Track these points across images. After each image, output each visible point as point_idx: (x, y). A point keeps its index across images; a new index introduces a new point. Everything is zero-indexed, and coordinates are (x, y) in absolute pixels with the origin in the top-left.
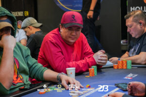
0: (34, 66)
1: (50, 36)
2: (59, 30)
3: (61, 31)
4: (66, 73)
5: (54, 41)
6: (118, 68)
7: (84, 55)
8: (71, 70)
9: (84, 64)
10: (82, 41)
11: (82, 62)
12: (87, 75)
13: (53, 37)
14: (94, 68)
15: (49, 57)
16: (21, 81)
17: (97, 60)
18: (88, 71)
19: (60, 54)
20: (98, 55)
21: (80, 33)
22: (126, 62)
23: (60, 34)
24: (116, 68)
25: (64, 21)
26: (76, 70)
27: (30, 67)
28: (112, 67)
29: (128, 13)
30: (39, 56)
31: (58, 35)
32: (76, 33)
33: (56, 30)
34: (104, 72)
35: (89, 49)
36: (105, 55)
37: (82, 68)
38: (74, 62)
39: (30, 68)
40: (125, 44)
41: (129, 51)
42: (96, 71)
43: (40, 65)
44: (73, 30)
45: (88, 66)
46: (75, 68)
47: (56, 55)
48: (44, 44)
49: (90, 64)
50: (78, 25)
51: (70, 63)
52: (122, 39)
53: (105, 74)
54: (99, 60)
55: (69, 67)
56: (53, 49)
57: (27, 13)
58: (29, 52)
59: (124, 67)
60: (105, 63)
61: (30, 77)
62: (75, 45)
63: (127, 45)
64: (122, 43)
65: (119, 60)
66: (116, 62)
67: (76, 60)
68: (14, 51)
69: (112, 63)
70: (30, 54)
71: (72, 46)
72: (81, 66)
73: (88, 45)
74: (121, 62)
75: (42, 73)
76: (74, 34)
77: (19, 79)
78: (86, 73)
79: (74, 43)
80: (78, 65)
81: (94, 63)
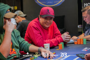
1: (32, 23)
2: (39, 19)
3: (40, 20)
5: (35, 26)
6: (77, 44)
8: (47, 45)
9: (55, 41)
10: (54, 27)
11: (54, 40)
12: (57, 48)
14: (62, 44)
15: (32, 37)
19: (39, 35)
21: (52, 21)
22: (83, 40)
24: (76, 44)
25: (42, 13)
28: (74, 43)
30: (25, 36)
31: (38, 23)
32: (50, 21)
33: (36, 19)
34: (68, 47)
35: (58, 31)
37: (54, 44)
38: (49, 40)
40: (81, 28)
42: (63, 46)
43: (27, 42)
44: (48, 19)
46: (49, 44)
47: (37, 35)
48: (29, 28)
49: (59, 41)
50: (51, 16)
51: (46, 41)
53: (69, 48)
54: (65, 38)
56: (35, 31)
57: (16, 8)
58: (19, 34)
59: (82, 43)
60: (69, 41)
64: (78, 27)
65: (78, 38)
66: (76, 40)
67: (50, 39)
70: (20, 35)
72: (53, 43)
73: (57, 29)
76: (48, 22)
80: (51, 42)
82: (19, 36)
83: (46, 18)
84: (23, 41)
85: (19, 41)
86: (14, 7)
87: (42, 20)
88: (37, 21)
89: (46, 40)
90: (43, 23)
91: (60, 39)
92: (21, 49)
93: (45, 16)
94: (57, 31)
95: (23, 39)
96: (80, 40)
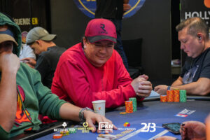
0: (46, 98)
1: (69, 54)
2: (82, 46)
3: (85, 47)
4: (92, 108)
6: (167, 101)
7: (118, 81)
8: (100, 104)
9: (117, 94)
10: (115, 62)
11: (116, 92)
12: (122, 110)
13: (74, 56)
14: (132, 101)
16: (27, 120)
17: (136, 90)
18: (123, 105)
19: (83, 80)
20: (137, 83)
22: (179, 93)
23: (83, 52)
24: (164, 101)
25: (89, 33)
26: (107, 104)
27: (41, 99)
28: (159, 100)
29: (181, 21)
30: (53, 84)
34: (147, 107)
35: (125, 73)
36: (149, 82)
38: (103, 93)
39: (40, 101)
40: (178, 66)
41: (182, 77)
42: (135, 105)
43: (55, 96)
44: (102, 46)
45: (124, 98)
46: (105, 101)
48: (61, 66)
49: (127, 95)
50: (110, 39)
51: (99, 94)
52: (173, 59)
53: (148, 109)
54: (140, 89)
55: (97, 99)
56: (73, 73)
57: (36, 21)
58: (39, 78)
59: (176, 100)
60: (149, 94)
61: (40, 113)
62: (105, 67)
63: (180, 67)
64: (172, 64)
65: (169, 89)
66: (165, 93)
67: (107, 89)
68: (17, 75)
69: (159, 93)
70: (40, 80)
71: (101, 69)
72: (114, 98)
73: (123, 68)
74: (171, 93)
75: (58, 108)
76: (104, 51)
77: (25, 116)
78: (121, 108)
79: (104, 64)
80: (109, 96)
81: (133, 94)
82: (39, 82)
83: (98, 44)
84: (46, 94)
85: (40, 92)
86: (31, 20)
87: (88, 48)
88: (79, 50)
89: (97, 91)
90: (91, 54)
91: (128, 90)
92: (43, 112)
93: (95, 39)
94: (123, 73)
95: (47, 90)
96: (173, 92)
